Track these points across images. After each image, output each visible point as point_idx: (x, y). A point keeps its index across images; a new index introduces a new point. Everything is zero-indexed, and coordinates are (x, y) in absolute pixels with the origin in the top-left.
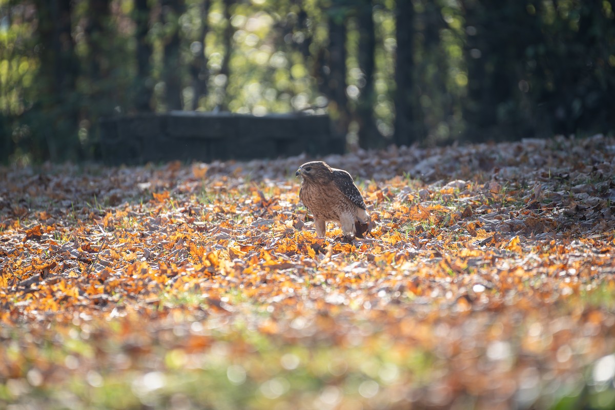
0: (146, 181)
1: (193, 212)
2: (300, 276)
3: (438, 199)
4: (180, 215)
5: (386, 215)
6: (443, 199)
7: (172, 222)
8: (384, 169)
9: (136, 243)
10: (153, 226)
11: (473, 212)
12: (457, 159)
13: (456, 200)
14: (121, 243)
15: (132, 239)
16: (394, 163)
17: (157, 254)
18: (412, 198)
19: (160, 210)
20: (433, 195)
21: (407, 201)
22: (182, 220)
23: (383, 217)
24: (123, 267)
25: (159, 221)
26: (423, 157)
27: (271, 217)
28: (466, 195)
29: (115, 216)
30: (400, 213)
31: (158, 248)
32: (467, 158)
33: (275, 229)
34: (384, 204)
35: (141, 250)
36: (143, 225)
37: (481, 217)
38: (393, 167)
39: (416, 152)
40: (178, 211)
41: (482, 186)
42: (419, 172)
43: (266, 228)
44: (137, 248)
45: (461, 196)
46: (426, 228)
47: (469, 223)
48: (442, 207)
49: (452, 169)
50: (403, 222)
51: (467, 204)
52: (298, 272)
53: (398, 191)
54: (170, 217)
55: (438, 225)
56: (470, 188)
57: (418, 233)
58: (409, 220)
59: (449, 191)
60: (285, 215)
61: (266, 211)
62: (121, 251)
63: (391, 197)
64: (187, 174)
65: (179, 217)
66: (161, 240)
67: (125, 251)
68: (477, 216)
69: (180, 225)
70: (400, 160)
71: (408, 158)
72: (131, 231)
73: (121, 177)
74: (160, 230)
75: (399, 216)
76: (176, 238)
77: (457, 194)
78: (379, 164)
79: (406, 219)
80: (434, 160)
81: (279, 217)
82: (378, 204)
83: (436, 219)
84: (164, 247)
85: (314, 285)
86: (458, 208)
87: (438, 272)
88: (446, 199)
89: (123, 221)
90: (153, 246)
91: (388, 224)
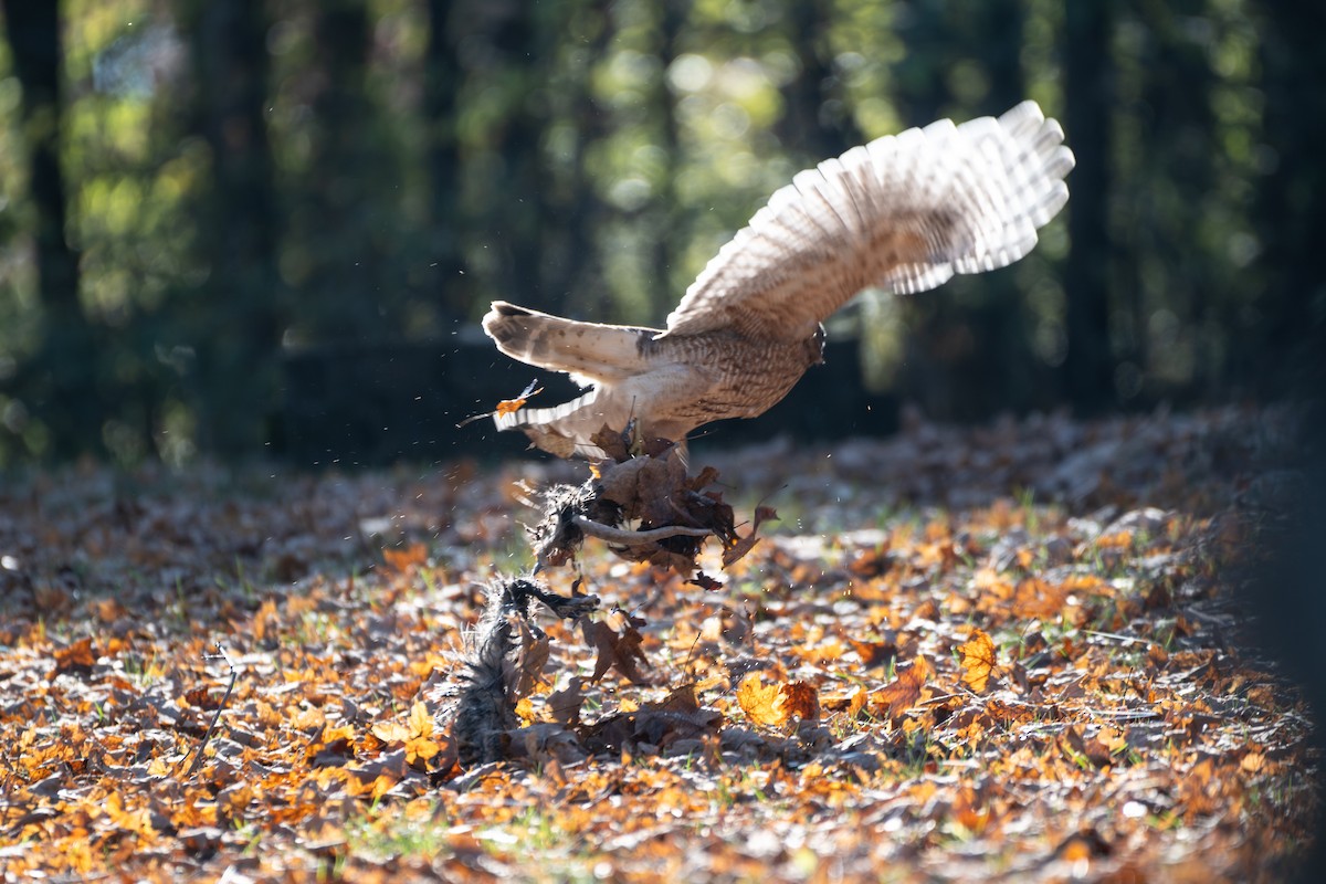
0: (381, 512)
1: (479, 599)
2: (713, 771)
3: (1091, 562)
4: (445, 606)
5: (957, 605)
6: (1104, 559)
7: (424, 627)
8: (978, 477)
9: (327, 682)
10: (375, 636)
11: (1172, 595)
12: (1160, 450)
13: (1133, 562)
14: (291, 681)
15: (318, 672)
16: (1002, 462)
17: (375, 711)
18: (1026, 559)
19: (398, 595)
20: (1079, 550)
21: (1014, 566)
22: (449, 621)
23: (948, 610)
24: (288, 745)
25: (392, 625)
26: (1079, 445)
27: (669, 611)
28: (1163, 546)
29: (285, 612)
30: (992, 600)
31: (380, 696)
32: (1184, 448)
33: (674, 644)
34: (956, 574)
35: (337, 700)
36: (350, 634)
37: (1190, 610)
38: (1001, 473)
39: (1063, 429)
40: (442, 596)
41: (1206, 524)
42: (1064, 485)
43: (654, 641)
44: (329, 697)
45: (1147, 552)
46: (1052, 637)
47: (1161, 623)
48: (1098, 582)
49: (1145, 477)
50: (998, 624)
51: (1162, 573)
52: (707, 763)
53: (996, 540)
54: (420, 612)
55: (1082, 627)
56: (1174, 527)
57: (1033, 650)
58: (1013, 618)
59: (1120, 539)
60: (708, 605)
61: (662, 593)
62: (287, 704)
63: (977, 553)
64: (488, 492)
65: (442, 613)
66: (387, 674)
67: (298, 704)
68: (1181, 607)
69: (444, 632)
70: (1019, 453)
71: (1042, 449)
72: (317, 651)
73: (320, 503)
74: (390, 647)
75: (989, 607)
76: (427, 669)
77: (1139, 548)
78: (966, 464)
79: (1006, 613)
80: (1105, 452)
81: (688, 612)
82: (943, 573)
83: (1081, 614)
84: (394, 693)
85: (741, 798)
86: (1137, 584)
87: (1051, 761)
88: (1110, 562)
89: (302, 623)
90: (367, 690)
91: (960, 628)
